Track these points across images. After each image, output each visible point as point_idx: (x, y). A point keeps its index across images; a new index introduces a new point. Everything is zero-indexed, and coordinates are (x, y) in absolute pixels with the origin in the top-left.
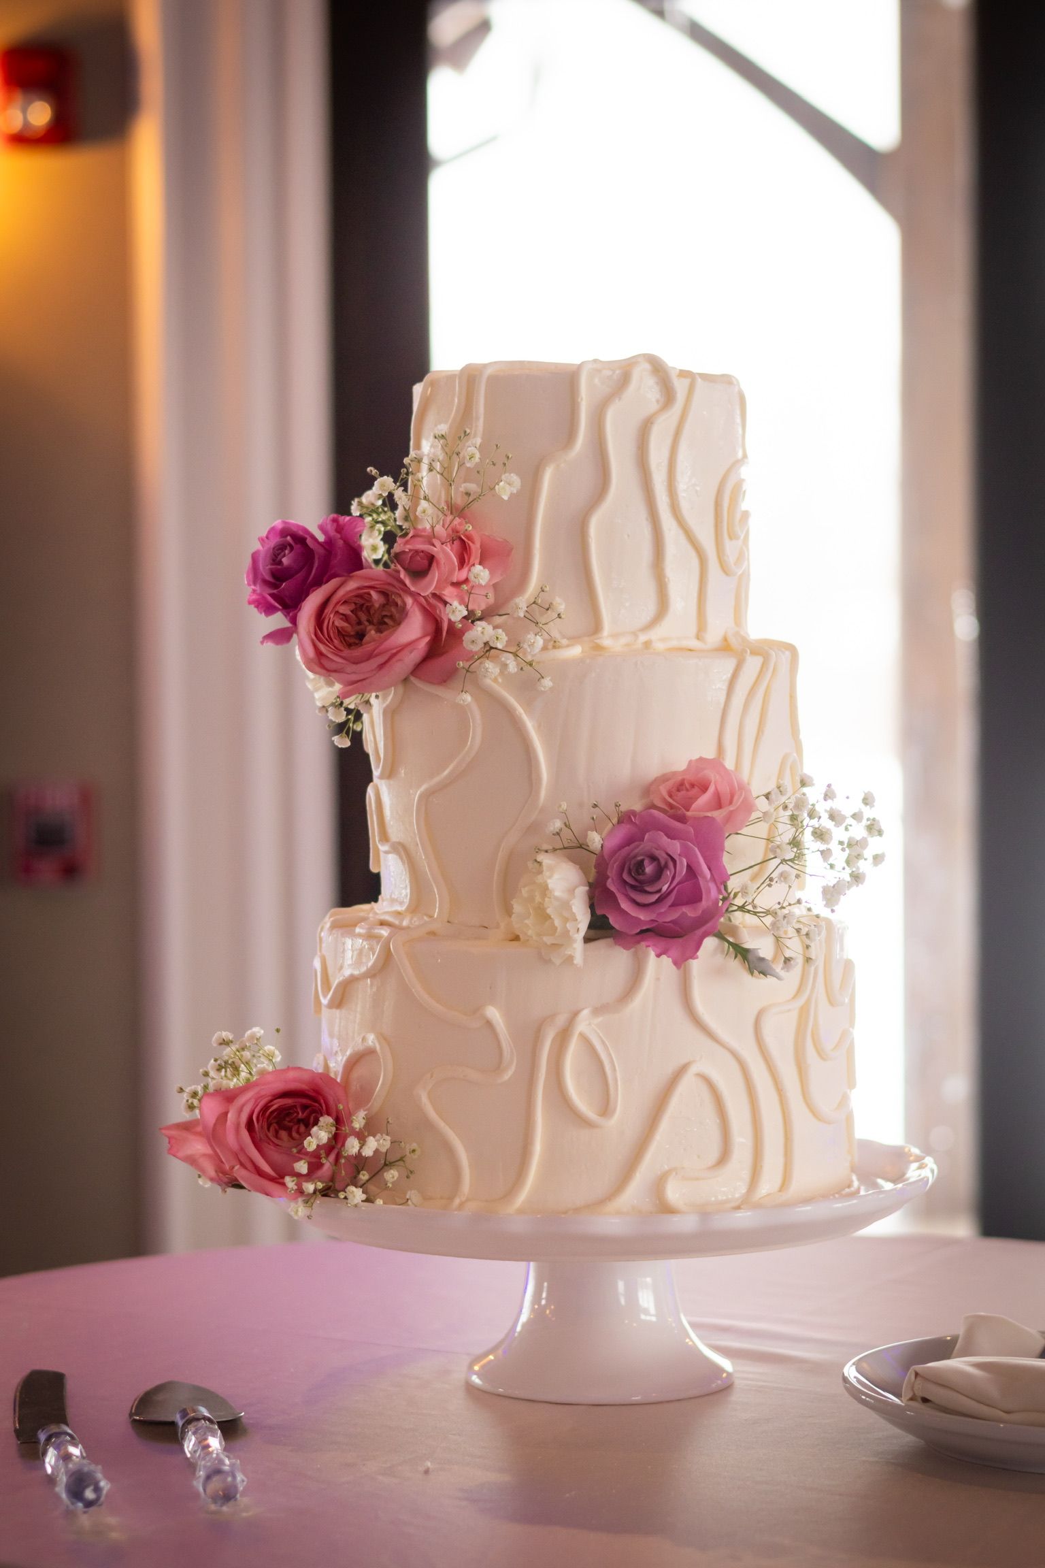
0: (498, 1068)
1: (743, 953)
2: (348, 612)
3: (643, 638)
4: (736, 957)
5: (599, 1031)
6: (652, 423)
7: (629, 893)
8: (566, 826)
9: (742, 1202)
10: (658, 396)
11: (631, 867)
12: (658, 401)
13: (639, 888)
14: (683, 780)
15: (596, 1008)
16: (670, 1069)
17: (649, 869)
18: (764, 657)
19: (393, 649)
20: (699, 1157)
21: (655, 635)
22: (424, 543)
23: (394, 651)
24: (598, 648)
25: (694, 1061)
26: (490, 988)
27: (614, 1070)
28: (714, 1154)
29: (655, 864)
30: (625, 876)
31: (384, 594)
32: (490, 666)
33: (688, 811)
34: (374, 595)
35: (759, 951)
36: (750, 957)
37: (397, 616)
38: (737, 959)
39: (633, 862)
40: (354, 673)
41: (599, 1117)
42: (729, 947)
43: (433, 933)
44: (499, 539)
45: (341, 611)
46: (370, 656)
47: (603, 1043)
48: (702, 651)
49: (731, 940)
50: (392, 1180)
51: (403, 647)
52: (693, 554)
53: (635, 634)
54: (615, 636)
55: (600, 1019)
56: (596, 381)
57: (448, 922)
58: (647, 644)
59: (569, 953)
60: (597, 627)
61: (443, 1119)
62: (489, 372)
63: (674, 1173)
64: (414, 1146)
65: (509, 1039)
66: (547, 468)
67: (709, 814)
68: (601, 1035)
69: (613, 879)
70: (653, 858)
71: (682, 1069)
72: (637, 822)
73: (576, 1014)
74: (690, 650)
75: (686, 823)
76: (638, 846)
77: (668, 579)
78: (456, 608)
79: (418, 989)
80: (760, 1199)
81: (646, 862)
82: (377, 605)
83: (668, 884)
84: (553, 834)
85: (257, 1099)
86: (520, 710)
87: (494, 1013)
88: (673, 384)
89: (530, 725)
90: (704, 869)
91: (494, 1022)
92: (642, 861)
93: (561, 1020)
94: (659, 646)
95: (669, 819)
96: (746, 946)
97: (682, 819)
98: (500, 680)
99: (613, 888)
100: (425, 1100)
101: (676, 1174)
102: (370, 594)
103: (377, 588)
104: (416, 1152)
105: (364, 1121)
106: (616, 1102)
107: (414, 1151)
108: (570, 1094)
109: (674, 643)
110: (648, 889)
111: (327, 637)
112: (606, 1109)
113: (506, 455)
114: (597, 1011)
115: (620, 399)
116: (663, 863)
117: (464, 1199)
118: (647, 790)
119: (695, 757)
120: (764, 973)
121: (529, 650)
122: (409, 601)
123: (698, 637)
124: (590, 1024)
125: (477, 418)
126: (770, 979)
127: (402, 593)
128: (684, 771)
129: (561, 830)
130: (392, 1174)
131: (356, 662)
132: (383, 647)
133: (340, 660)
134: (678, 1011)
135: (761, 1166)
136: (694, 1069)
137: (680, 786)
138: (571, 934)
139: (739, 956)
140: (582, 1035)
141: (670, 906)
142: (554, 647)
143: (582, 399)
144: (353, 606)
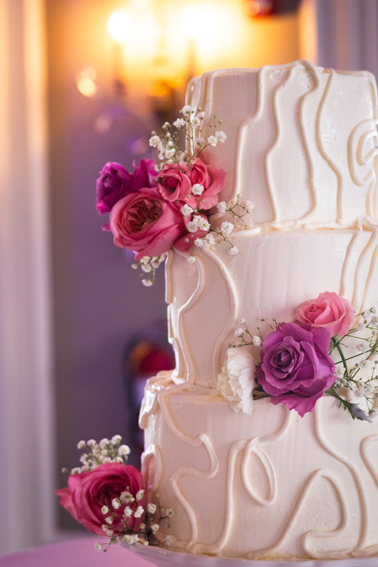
0: (209, 470)
1: (349, 406)
2: (135, 212)
3: (300, 223)
4: (345, 409)
5: (263, 451)
6: (304, 99)
7: (274, 372)
8: (246, 332)
9: (354, 550)
10: (309, 84)
11: (276, 357)
12: (308, 87)
13: (279, 370)
14: (313, 305)
15: (262, 437)
16: (306, 473)
17: (283, 358)
18: (373, 233)
19: (155, 232)
20: (326, 524)
21: (307, 221)
22: (174, 172)
23: (156, 233)
24: (274, 229)
25: (321, 469)
26: (204, 424)
27: (272, 473)
28: (335, 522)
29: (288, 355)
30: (271, 362)
31: (151, 201)
32: (200, 241)
33: (313, 323)
34: (147, 202)
35: (358, 405)
36: (353, 409)
37: (159, 213)
38: (346, 410)
39: (276, 355)
40: (136, 246)
41: (264, 500)
42: (341, 403)
43: (185, 390)
44: (218, 169)
45: (130, 211)
46: (144, 236)
47: (266, 457)
48: (339, 229)
49: (343, 398)
50: (156, 530)
51: (161, 232)
52: (333, 174)
53: (295, 221)
54: (283, 222)
55: (264, 444)
56: (271, 77)
57: (195, 384)
58: (303, 226)
59: (240, 407)
60: (273, 217)
61: (184, 496)
62: (215, 75)
63: (310, 534)
64: (171, 510)
65: (215, 454)
66: (243, 128)
67: (322, 326)
68: (264, 452)
69: (265, 364)
70: (287, 352)
71: (314, 472)
72: (283, 330)
73: (250, 440)
74: (332, 229)
75: (310, 331)
76: (279, 345)
77: (316, 189)
78: (186, 208)
79: (171, 423)
80: (365, 548)
81: (282, 355)
82: (149, 208)
83: (293, 367)
84: (238, 337)
85: (93, 480)
86: (223, 266)
87: (206, 439)
88: (317, 77)
89: (229, 274)
90: (315, 359)
91: (206, 444)
92: (280, 354)
93: (241, 444)
94: (310, 227)
95: (302, 329)
96: (352, 402)
97: (309, 329)
98: (214, 248)
99: (264, 370)
100: (175, 485)
101: (311, 534)
102: (144, 202)
103: (148, 198)
104: (172, 514)
105: (142, 496)
106: (274, 492)
107: (171, 513)
108: (247, 487)
109: (320, 225)
110: (283, 370)
111: (123, 225)
112: (268, 496)
113: (219, 121)
114: (262, 439)
115: (283, 86)
116: (292, 354)
117: (195, 542)
118: (295, 311)
119: (323, 291)
120: (360, 418)
121: (224, 231)
122: (165, 205)
123: (337, 222)
124: (257, 447)
125: (209, 101)
126: (364, 421)
127: (160, 201)
128: (317, 300)
129: (243, 334)
130: (155, 527)
131: (137, 239)
132: (150, 231)
133: (129, 239)
134: (310, 440)
135: (366, 530)
136: (320, 474)
137: (311, 309)
138: (239, 396)
139: (347, 408)
140: (253, 453)
141: (294, 381)
142: (246, 229)
143: (261, 87)
144: (138, 209)
